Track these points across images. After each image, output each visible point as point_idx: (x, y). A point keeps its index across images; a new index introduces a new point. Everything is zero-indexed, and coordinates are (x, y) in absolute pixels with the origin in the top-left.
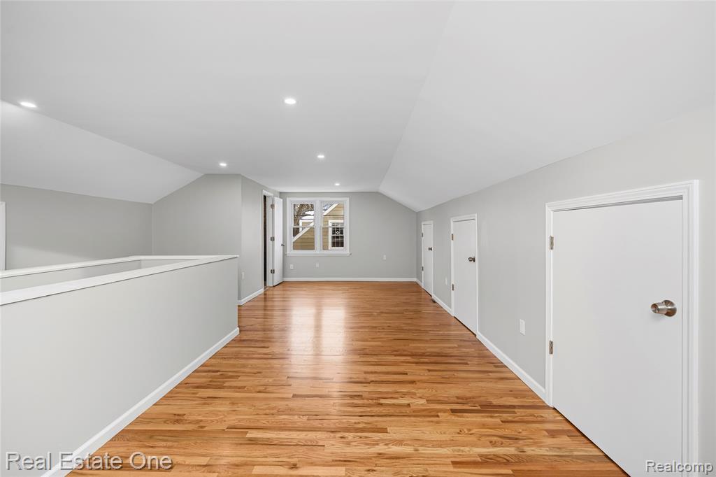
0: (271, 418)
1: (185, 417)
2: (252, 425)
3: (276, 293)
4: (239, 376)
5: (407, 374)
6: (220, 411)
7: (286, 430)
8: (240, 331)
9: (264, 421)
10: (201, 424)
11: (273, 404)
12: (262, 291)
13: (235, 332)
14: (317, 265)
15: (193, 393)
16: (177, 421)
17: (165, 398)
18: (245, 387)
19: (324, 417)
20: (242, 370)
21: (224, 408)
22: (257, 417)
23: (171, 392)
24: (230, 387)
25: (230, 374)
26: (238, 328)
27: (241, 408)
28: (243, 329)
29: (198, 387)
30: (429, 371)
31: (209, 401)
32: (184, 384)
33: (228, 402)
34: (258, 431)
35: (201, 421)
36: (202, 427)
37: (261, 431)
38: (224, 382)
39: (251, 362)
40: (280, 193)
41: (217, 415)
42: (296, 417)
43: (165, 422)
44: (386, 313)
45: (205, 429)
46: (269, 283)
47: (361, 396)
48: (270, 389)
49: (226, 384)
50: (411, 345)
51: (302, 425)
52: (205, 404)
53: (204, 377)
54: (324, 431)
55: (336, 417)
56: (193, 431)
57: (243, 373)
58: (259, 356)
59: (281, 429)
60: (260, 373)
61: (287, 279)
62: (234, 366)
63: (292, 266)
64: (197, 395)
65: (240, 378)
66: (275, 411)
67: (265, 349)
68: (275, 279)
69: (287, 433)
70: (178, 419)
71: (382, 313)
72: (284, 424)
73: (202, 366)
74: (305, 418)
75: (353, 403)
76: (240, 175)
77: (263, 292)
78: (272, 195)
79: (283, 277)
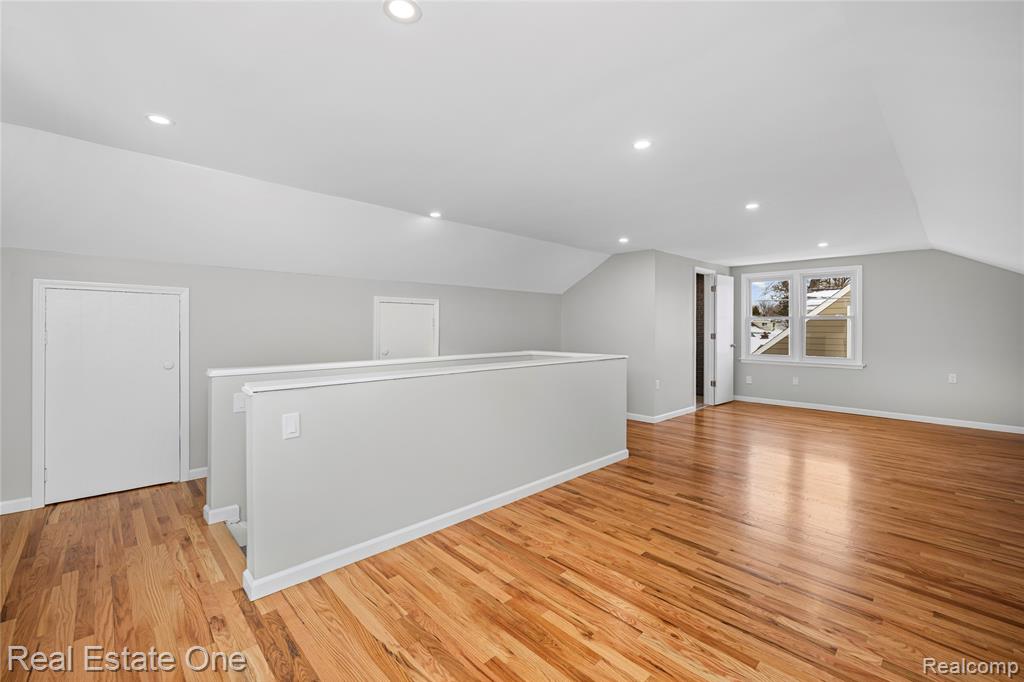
0: (600, 569)
1: (519, 529)
2: (574, 565)
3: (717, 415)
4: (595, 506)
5: (872, 600)
6: (552, 536)
7: (607, 589)
8: (630, 455)
9: (589, 567)
10: (529, 542)
11: (613, 553)
12: (693, 409)
13: (623, 454)
14: (795, 381)
15: (541, 508)
16: (511, 530)
17: (515, 503)
18: (593, 521)
19: (665, 598)
20: (603, 500)
21: (558, 534)
22: (585, 560)
23: (523, 500)
24: (579, 515)
25: (589, 501)
26: (627, 451)
27: (576, 544)
28: (636, 453)
29: (548, 503)
30: (936, 614)
31: (550, 522)
32: (538, 496)
33: (566, 531)
34: (577, 575)
35: (530, 539)
36: (527, 545)
37: (579, 576)
38: (576, 507)
39: (620, 495)
40: (731, 268)
41: (547, 539)
42: (630, 580)
43: (501, 526)
44: (905, 483)
45: (528, 548)
46: (708, 399)
47: (749, 596)
48: (621, 534)
49: (577, 511)
50: (922, 554)
51: (631, 594)
52: (544, 523)
53: (561, 495)
54: (655, 615)
55: (685, 607)
56: (517, 545)
57: (603, 504)
58: (633, 491)
59: (603, 586)
60: (621, 510)
61: (739, 398)
62: (597, 493)
63: (749, 380)
64: (543, 512)
65: (595, 510)
66: (609, 562)
67: (646, 485)
68: (717, 394)
69: (607, 593)
70: (513, 528)
71: (897, 481)
72: (610, 582)
73: (566, 483)
74: (642, 587)
75: (725, 600)
76: (652, 250)
77: (695, 410)
78: (714, 272)
79: (735, 394)
